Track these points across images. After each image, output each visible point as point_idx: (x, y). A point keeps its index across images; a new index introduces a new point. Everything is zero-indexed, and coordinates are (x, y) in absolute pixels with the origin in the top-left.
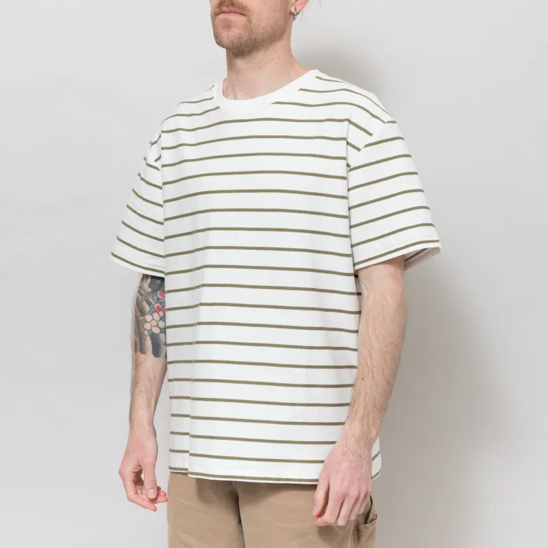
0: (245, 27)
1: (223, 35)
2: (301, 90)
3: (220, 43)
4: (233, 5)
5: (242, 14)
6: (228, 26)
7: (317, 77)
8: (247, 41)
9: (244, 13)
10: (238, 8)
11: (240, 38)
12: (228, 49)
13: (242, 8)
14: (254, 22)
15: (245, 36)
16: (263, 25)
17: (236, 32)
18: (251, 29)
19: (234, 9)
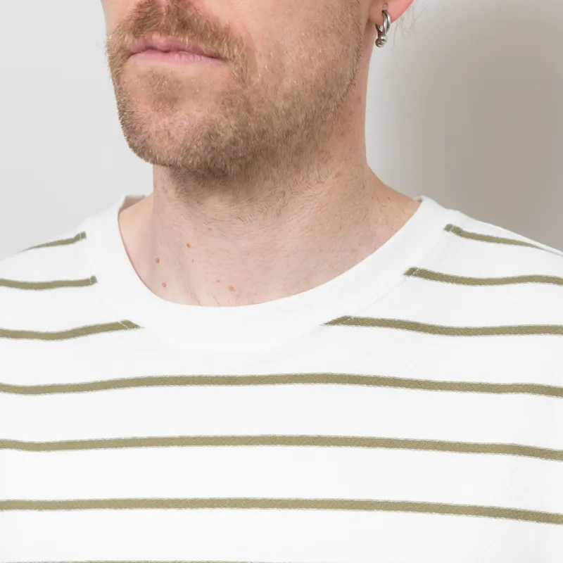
0: (227, 100)
1: (153, 128)
2: (412, 272)
3: (142, 150)
4: (184, 26)
5: (215, 57)
6: (168, 96)
7: (449, 228)
8: (234, 142)
9: (224, 51)
10: (202, 36)
11: (211, 135)
12: (172, 167)
13: (215, 35)
14: (257, 80)
15: (228, 127)
16: (288, 84)
17: (199, 116)
18: (247, 103)
19: (186, 40)
